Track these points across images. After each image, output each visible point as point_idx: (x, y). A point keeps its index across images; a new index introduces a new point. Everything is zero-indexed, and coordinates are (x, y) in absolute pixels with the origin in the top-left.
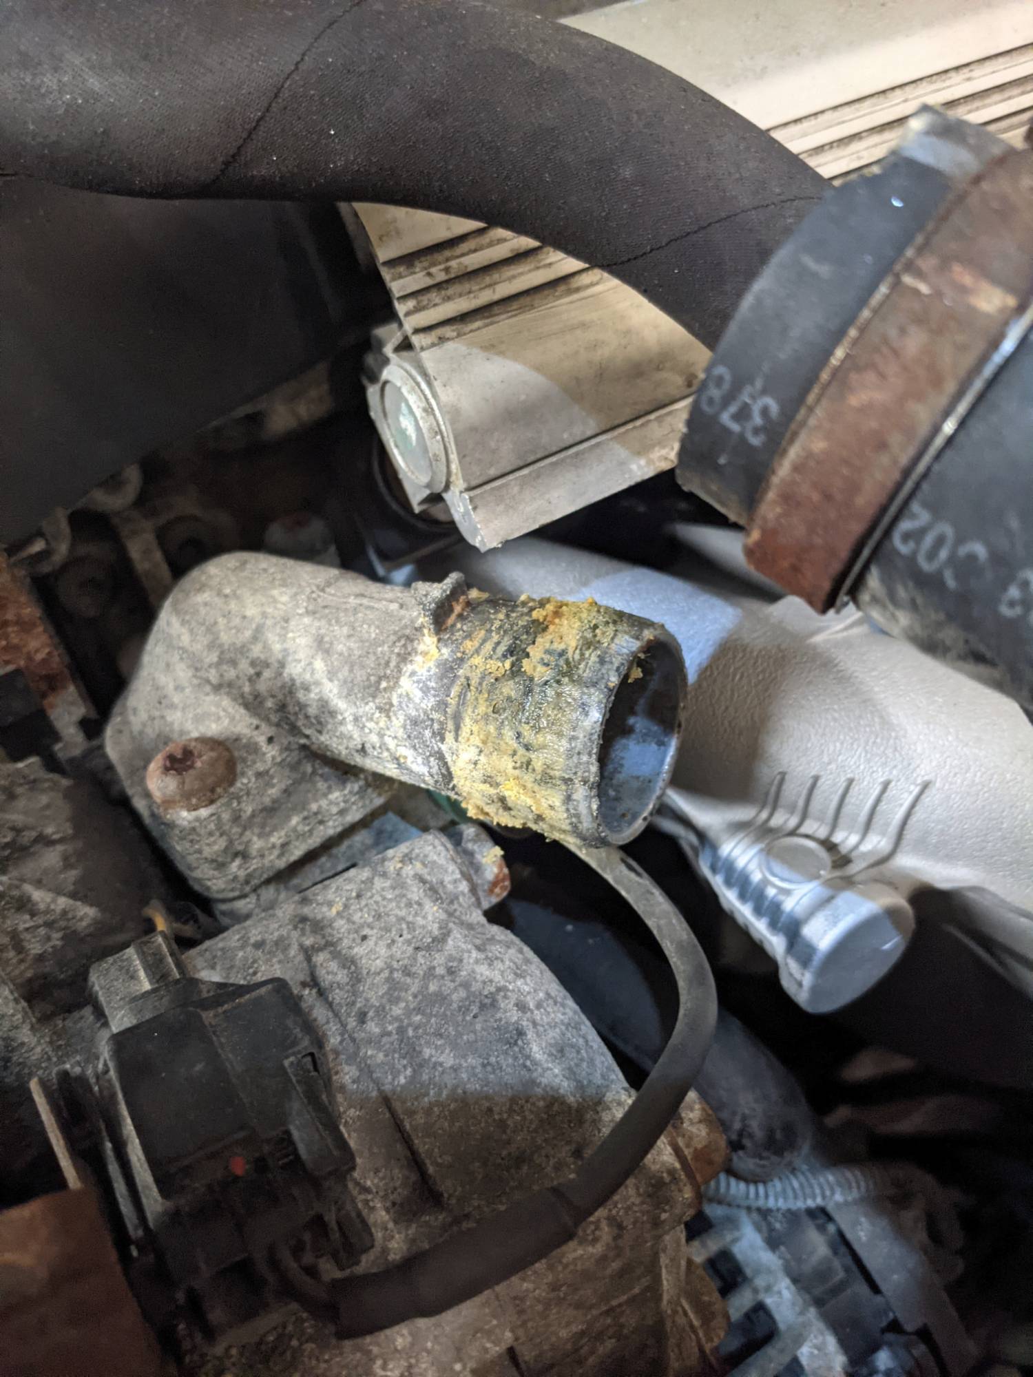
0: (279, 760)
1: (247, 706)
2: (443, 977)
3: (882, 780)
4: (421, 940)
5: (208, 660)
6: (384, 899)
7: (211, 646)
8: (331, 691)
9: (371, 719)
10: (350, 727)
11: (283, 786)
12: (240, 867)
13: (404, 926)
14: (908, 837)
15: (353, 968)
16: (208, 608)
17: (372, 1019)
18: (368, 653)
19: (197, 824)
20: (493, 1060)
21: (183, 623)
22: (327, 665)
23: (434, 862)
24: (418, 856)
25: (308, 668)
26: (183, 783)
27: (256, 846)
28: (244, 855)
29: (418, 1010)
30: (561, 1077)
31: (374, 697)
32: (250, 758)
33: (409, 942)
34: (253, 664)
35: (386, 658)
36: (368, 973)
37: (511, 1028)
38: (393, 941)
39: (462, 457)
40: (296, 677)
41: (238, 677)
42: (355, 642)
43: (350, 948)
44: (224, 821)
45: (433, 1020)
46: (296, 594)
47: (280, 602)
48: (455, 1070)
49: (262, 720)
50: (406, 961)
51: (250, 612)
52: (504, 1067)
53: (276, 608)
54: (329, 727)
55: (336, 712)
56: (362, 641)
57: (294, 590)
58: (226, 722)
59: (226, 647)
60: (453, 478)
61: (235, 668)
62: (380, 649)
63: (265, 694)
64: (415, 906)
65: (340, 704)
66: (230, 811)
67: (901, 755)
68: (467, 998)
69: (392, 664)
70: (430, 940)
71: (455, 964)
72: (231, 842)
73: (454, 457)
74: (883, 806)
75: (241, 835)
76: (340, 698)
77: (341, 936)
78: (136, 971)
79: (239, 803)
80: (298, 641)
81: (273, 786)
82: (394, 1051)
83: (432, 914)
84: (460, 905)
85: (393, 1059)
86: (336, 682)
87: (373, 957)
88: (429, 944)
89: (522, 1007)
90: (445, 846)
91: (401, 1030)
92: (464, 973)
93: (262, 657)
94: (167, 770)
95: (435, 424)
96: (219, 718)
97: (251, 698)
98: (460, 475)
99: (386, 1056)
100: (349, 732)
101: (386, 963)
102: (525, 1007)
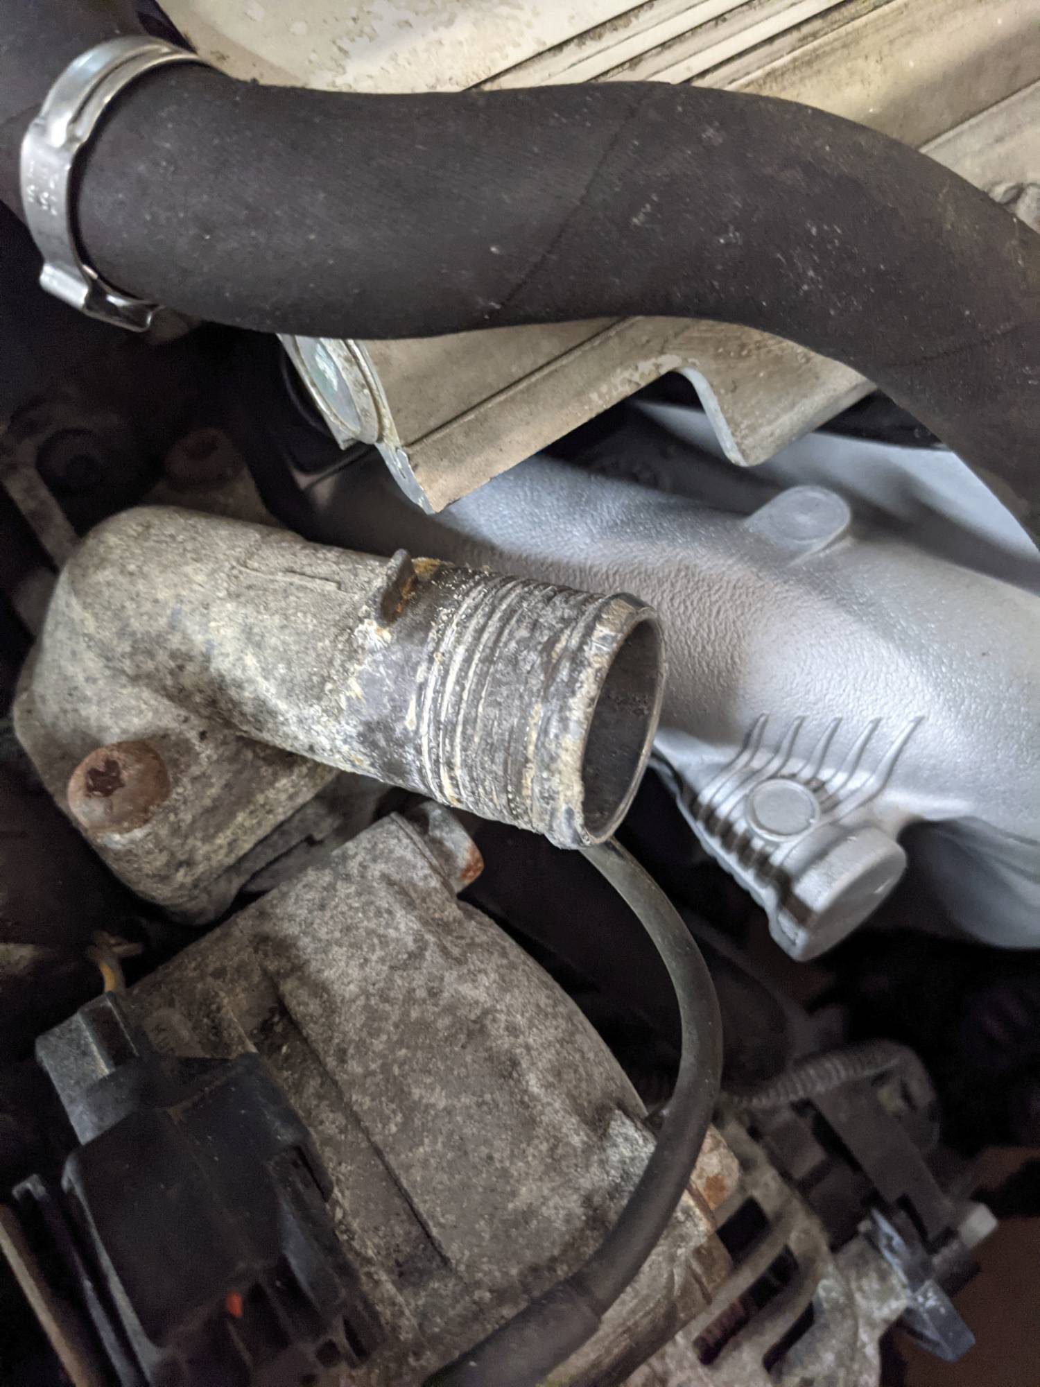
0: (215, 757)
1: (170, 697)
2: (424, 1001)
3: (872, 718)
4: (397, 956)
5: (119, 650)
6: (351, 908)
7: (122, 633)
8: (268, 690)
9: (319, 722)
10: (294, 728)
11: (223, 782)
12: (186, 875)
13: (376, 941)
14: (899, 771)
15: (325, 996)
16: (112, 589)
17: (352, 1057)
18: (307, 648)
19: (133, 846)
20: (488, 1097)
21: (86, 606)
22: (259, 661)
23: (401, 859)
24: (382, 853)
25: (238, 664)
26: (111, 807)
27: (201, 852)
28: (189, 863)
29: (401, 1043)
30: (562, 1113)
31: (319, 699)
32: (183, 759)
33: (382, 960)
34: (173, 655)
35: (329, 655)
36: (342, 1001)
37: (503, 1058)
38: (366, 960)
39: (396, 412)
40: (225, 673)
41: (157, 669)
42: (290, 635)
43: (320, 971)
44: (164, 837)
45: (419, 1054)
46: (214, 571)
47: (195, 582)
48: (449, 1113)
49: (191, 711)
50: (382, 984)
51: (163, 594)
52: (501, 1105)
53: (192, 590)
54: (270, 726)
55: (276, 713)
56: (298, 634)
57: (211, 566)
58: (150, 715)
59: (139, 636)
60: (387, 432)
61: (152, 659)
62: (320, 644)
63: (191, 689)
64: (386, 915)
65: (282, 705)
66: (167, 826)
67: (892, 691)
68: (453, 1025)
69: (337, 663)
70: (405, 956)
71: (436, 984)
72: (172, 854)
73: (386, 411)
74: (873, 743)
75: (183, 845)
76: (278, 698)
77: (307, 957)
78: (87, 1045)
79: (176, 815)
80: (222, 631)
81: (212, 785)
82: (381, 1095)
83: (405, 925)
84: (433, 902)
85: (381, 1103)
86: (272, 681)
87: (346, 981)
88: (405, 960)
89: (513, 1030)
90: (411, 838)
91: (385, 1068)
92: (446, 995)
93: (183, 648)
94: (90, 790)
95: (360, 376)
96: (141, 712)
97: (175, 691)
98: (395, 432)
99: (373, 1100)
100: (293, 732)
101: (360, 988)
102: (516, 1029)
